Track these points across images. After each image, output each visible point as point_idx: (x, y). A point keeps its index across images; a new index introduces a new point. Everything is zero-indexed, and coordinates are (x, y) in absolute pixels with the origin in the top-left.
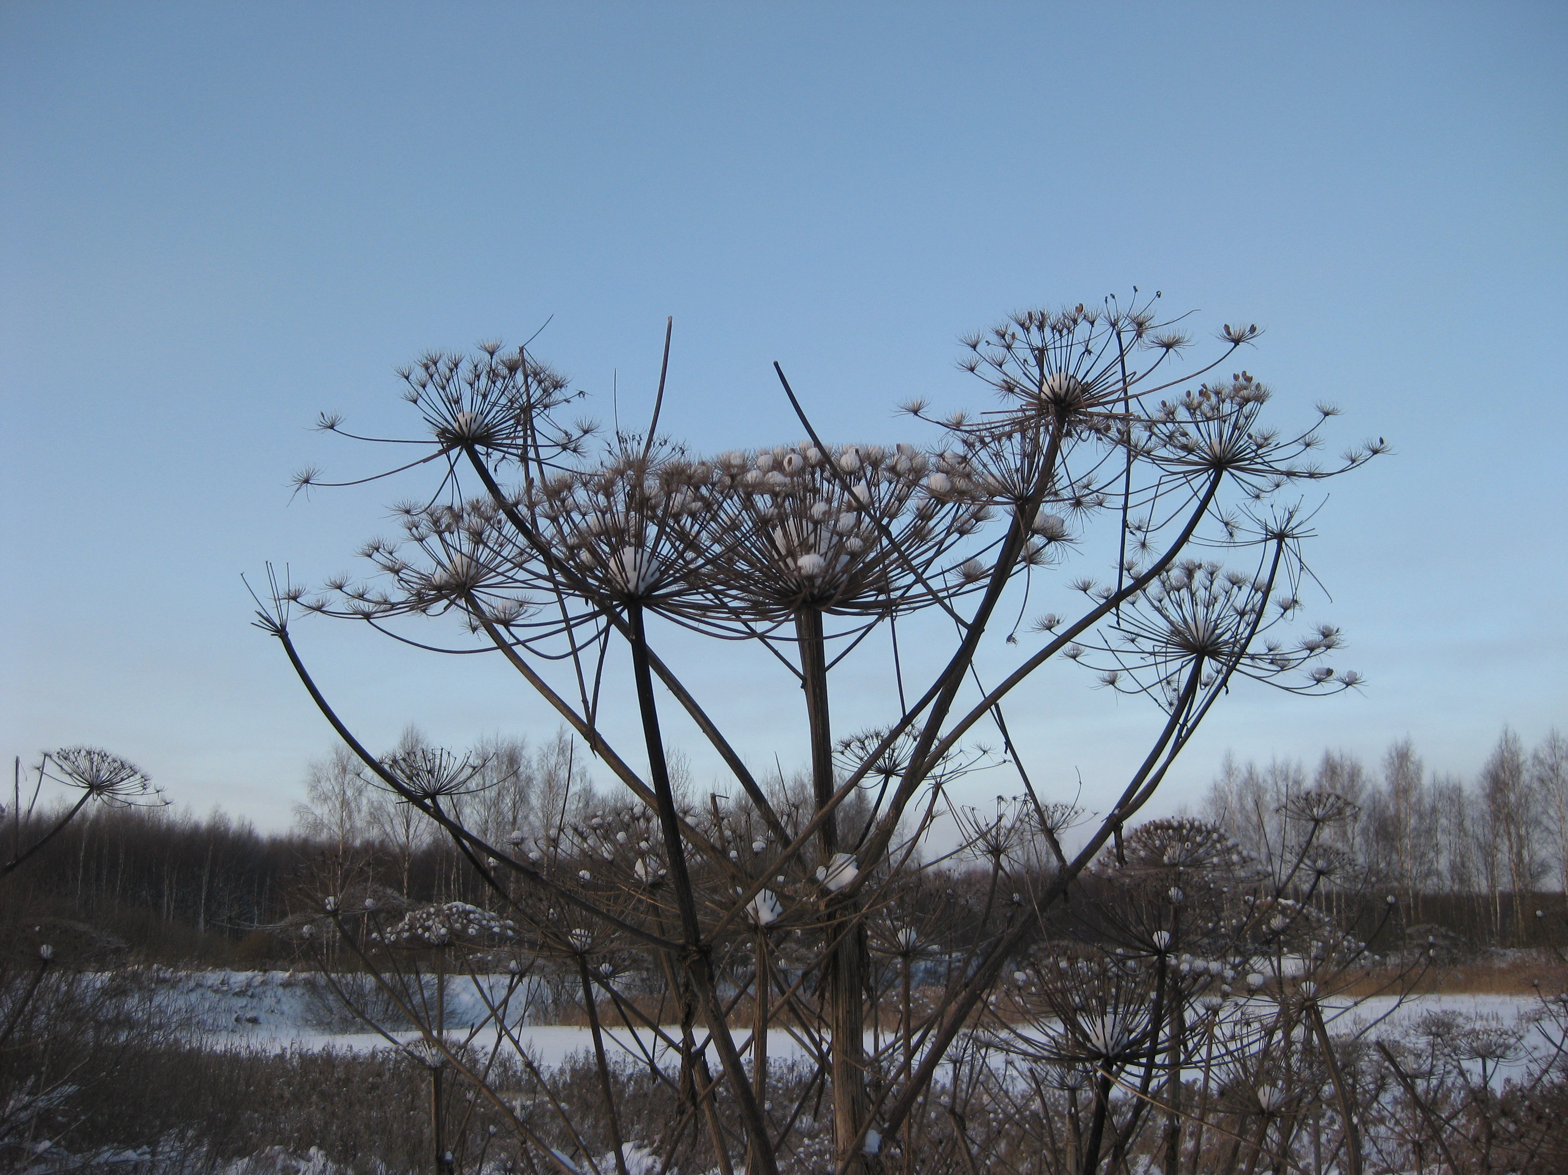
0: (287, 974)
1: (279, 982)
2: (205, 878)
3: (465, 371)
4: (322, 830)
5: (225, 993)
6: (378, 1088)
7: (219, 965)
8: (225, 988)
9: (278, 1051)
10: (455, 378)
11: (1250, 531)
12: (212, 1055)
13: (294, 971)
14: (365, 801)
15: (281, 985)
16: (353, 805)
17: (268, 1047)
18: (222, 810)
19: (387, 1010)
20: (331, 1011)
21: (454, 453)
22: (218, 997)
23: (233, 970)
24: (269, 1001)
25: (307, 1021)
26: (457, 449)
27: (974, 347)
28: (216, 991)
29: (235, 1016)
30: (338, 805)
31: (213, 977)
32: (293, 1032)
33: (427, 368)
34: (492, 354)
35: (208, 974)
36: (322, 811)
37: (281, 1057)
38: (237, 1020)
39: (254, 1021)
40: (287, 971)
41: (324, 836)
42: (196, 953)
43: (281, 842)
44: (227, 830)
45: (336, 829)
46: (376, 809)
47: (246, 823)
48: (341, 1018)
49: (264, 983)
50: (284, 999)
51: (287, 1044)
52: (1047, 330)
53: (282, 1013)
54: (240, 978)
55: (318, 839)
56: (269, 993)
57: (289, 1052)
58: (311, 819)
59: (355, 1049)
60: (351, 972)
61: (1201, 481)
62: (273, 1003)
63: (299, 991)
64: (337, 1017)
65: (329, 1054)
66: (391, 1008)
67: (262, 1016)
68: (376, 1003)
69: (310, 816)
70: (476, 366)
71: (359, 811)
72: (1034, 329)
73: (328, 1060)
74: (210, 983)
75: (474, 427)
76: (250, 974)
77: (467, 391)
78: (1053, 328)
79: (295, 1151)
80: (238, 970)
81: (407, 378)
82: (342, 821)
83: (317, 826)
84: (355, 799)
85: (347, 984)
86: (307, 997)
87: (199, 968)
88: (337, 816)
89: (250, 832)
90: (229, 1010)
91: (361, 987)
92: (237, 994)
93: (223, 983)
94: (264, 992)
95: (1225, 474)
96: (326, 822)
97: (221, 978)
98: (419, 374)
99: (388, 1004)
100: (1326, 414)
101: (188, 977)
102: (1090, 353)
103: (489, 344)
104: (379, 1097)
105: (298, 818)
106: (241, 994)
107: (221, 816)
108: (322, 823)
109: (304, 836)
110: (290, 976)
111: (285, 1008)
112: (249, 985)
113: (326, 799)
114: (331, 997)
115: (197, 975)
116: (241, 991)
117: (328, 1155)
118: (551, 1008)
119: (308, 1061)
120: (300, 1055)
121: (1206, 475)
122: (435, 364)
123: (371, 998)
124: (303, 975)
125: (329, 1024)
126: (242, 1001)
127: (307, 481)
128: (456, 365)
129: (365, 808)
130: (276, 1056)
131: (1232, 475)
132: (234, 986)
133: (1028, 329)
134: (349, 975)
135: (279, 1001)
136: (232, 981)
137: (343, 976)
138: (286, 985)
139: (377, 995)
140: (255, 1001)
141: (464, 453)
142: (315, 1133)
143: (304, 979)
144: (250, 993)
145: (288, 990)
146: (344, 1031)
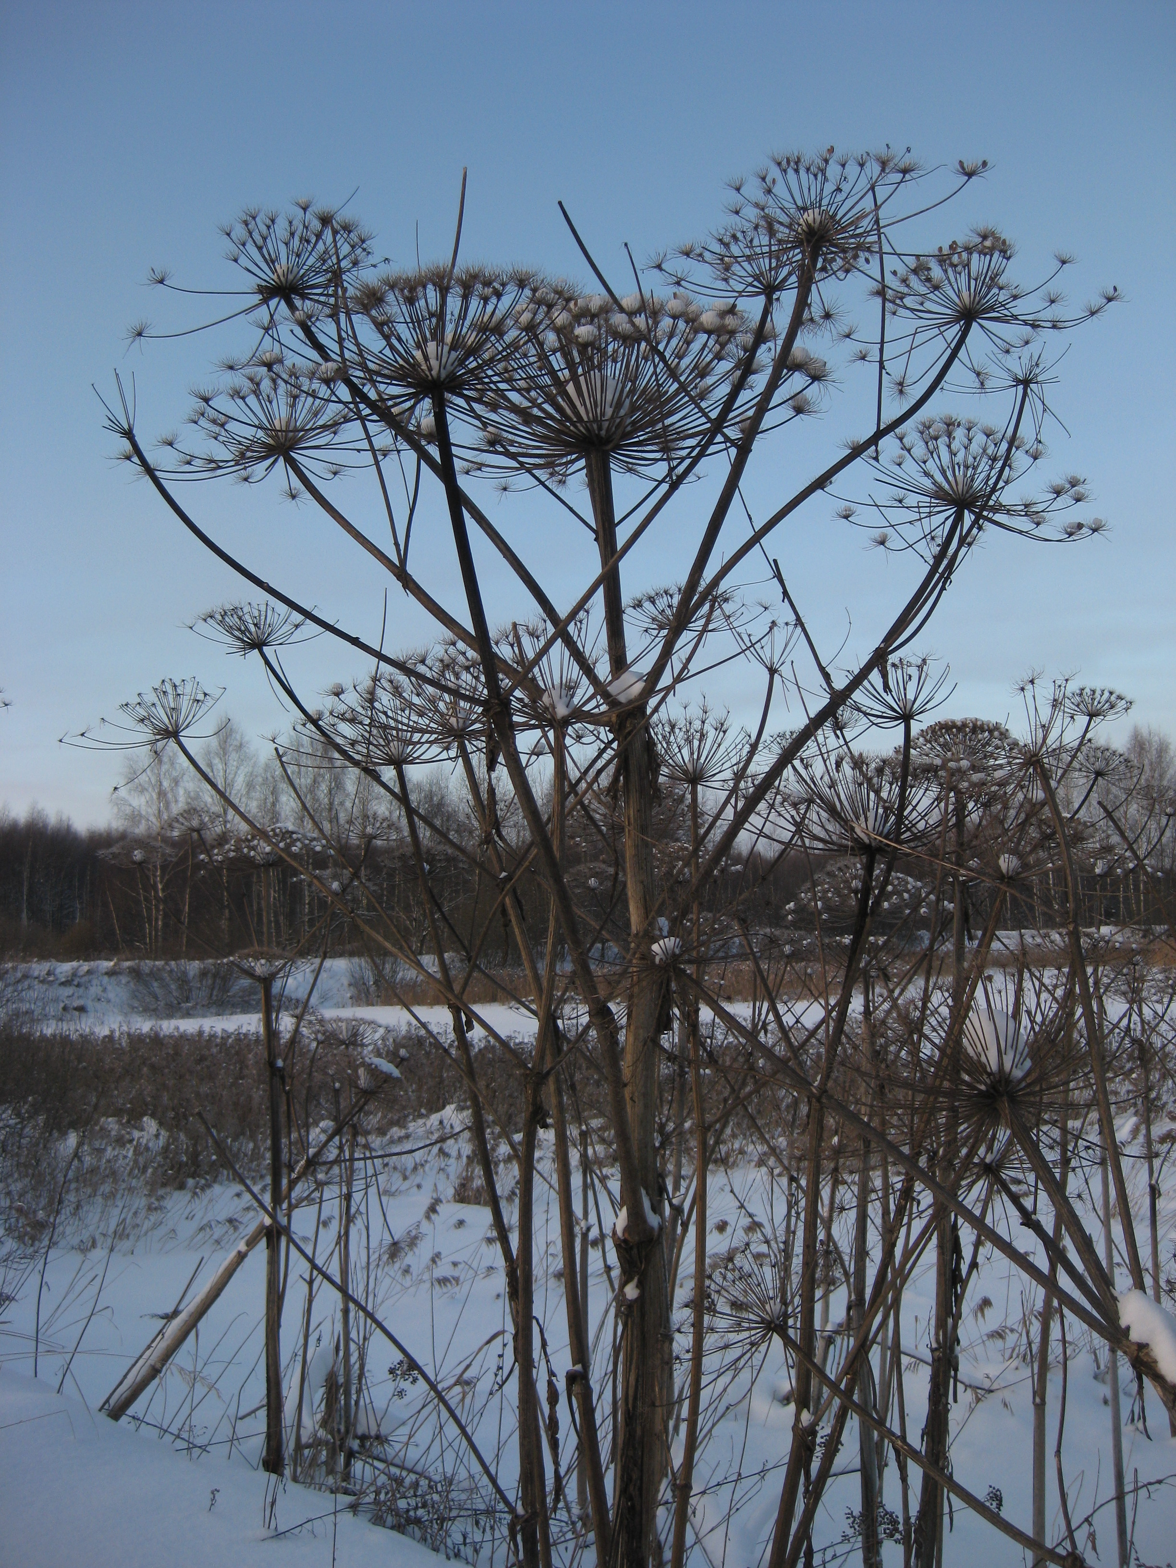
0: (112, 963)
1: (104, 971)
2: (26, 874)
3: (281, 229)
4: (140, 822)
5: (51, 983)
6: (206, 1059)
7: (44, 956)
8: (51, 978)
9: (107, 1032)
10: (273, 236)
11: (999, 378)
12: (43, 1037)
13: (119, 960)
14: (181, 792)
15: (106, 973)
16: (170, 796)
17: (97, 1030)
18: (40, 807)
19: (211, 995)
20: (156, 998)
21: (273, 303)
22: (45, 987)
23: (58, 961)
24: (94, 990)
25: (133, 1008)
26: (276, 300)
27: (738, 190)
28: (42, 982)
29: (62, 1005)
30: (155, 796)
31: (39, 968)
32: (120, 1018)
33: (246, 223)
34: (305, 209)
35: (34, 966)
36: (139, 802)
37: (110, 1038)
38: (65, 1009)
39: (81, 1009)
40: (111, 960)
41: (140, 830)
42: (21, 947)
43: (100, 835)
44: (45, 826)
45: (154, 820)
46: (193, 799)
47: (64, 818)
48: (167, 1004)
49: (89, 972)
50: (109, 988)
51: (115, 1026)
52: (802, 172)
53: (109, 1001)
54: (65, 968)
55: (137, 831)
56: (95, 982)
57: (117, 1034)
58: (128, 810)
59: (182, 1029)
60: (174, 960)
61: (953, 332)
62: (99, 992)
63: (124, 979)
64: (162, 1003)
65: (157, 1035)
66: (215, 993)
67: (90, 1004)
68: (200, 989)
69: (128, 808)
70: (291, 223)
71: (176, 801)
72: (790, 172)
73: (156, 1040)
74: (36, 974)
75: (291, 277)
76: (75, 964)
77: (283, 248)
78: (808, 169)
79: (128, 1122)
80: (62, 961)
81: (228, 235)
82: (159, 811)
83: (135, 817)
84: (172, 790)
85: (171, 971)
86: (132, 985)
87: (24, 960)
88: (155, 807)
89: (69, 827)
90: (56, 1000)
91: (185, 973)
92: (63, 984)
93: (49, 973)
94: (90, 981)
95: (974, 324)
96: (144, 813)
97: (47, 969)
98: (239, 232)
99: (212, 989)
100: (1064, 262)
101: (15, 969)
102: (841, 190)
103: (302, 200)
104: (208, 1067)
105: (115, 810)
106: (66, 984)
107: (39, 812)
108: (140, 815)
109: (121, 829)
110: (115, 965)
111: (111, 995)
112: (74, 974)
113: (142, 790)
114: (156, 984)
115: (23, 966)
116: (67, 981)
117: (161, 1124)
118: (373, 989)
119: (137, 1040)
120: (129, 1034)
121: (957, 327)
122: (254, 218)
123: (196, 984)
124: (128, 964)
125: (155, 1010)
126: (69, 991)
127: (140, 334)
128: (273, 221)
129: (182, 799)
130: (106, 1037)
131: (982, 326)
132: (60, 976)
133: (785, 171)
134: (173, 963)
135: (105, 990)
136: (58, 971)
137: (166, 964)
138: (111, 973)
139: (201, 981)
140: (81, 990)
141: (283, 302)
142: (146, 1105)
143: (129, 968)
144: (76, 983)
145: (113, 978)
146: (170, 1016)
